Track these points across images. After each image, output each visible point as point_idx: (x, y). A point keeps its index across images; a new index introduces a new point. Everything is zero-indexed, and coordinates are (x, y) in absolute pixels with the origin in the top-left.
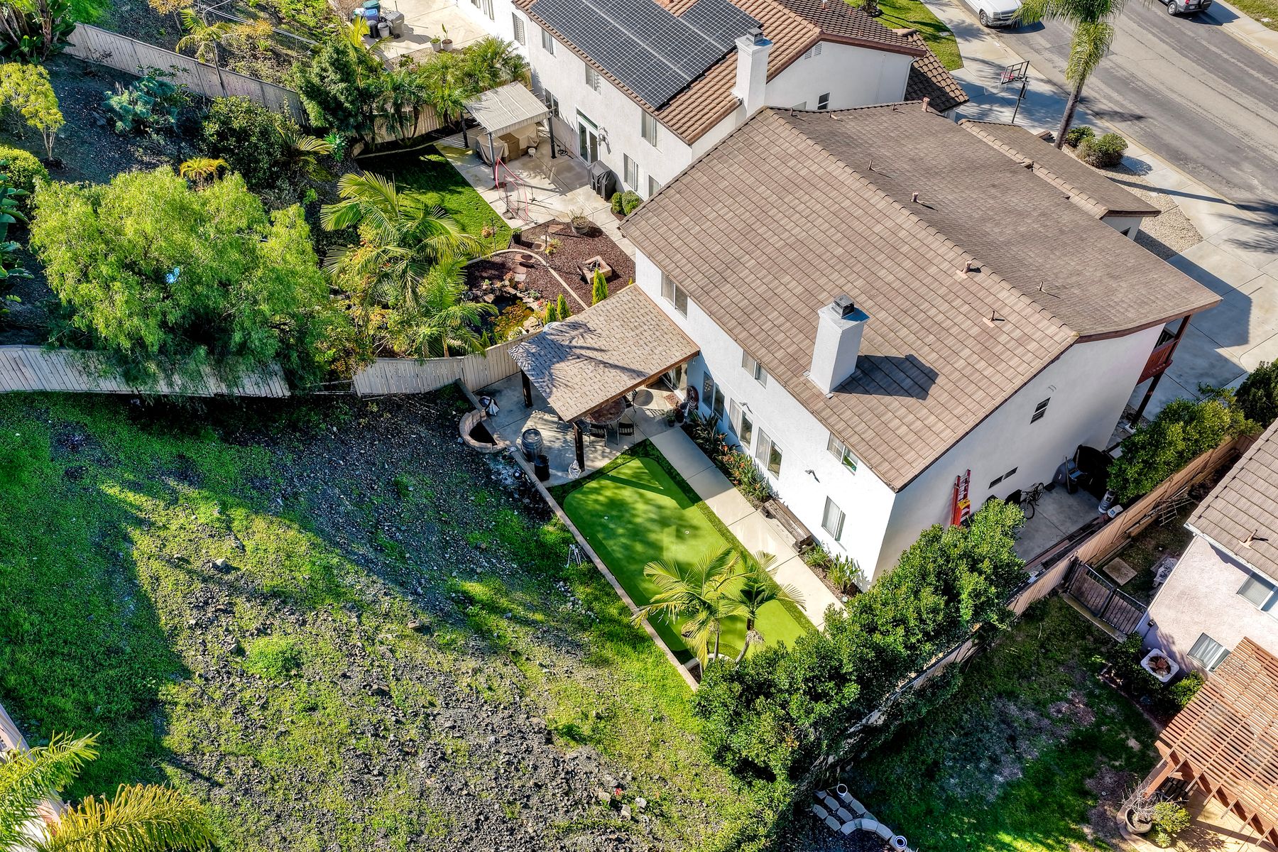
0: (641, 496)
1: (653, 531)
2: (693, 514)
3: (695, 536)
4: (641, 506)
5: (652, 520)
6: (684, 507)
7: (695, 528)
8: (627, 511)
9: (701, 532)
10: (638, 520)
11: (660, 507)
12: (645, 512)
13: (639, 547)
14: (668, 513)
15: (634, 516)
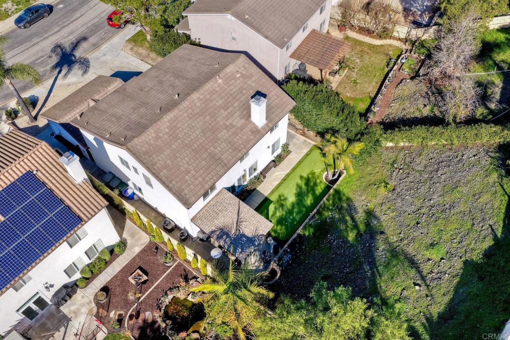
0: (273, 216)
1: (287, 208)
2: (274, 198)
3: (283, 195)
4: (278, 214)
5: (283, 209)
6: (271, 202)
7: (280, 196)
8: (282, 218)
9: (281, 195)
10: (284, 213)
11: (276, 208)
12: (280, 212)
13: (296, 210)
14: (277, 206)
15: (283, 215)
